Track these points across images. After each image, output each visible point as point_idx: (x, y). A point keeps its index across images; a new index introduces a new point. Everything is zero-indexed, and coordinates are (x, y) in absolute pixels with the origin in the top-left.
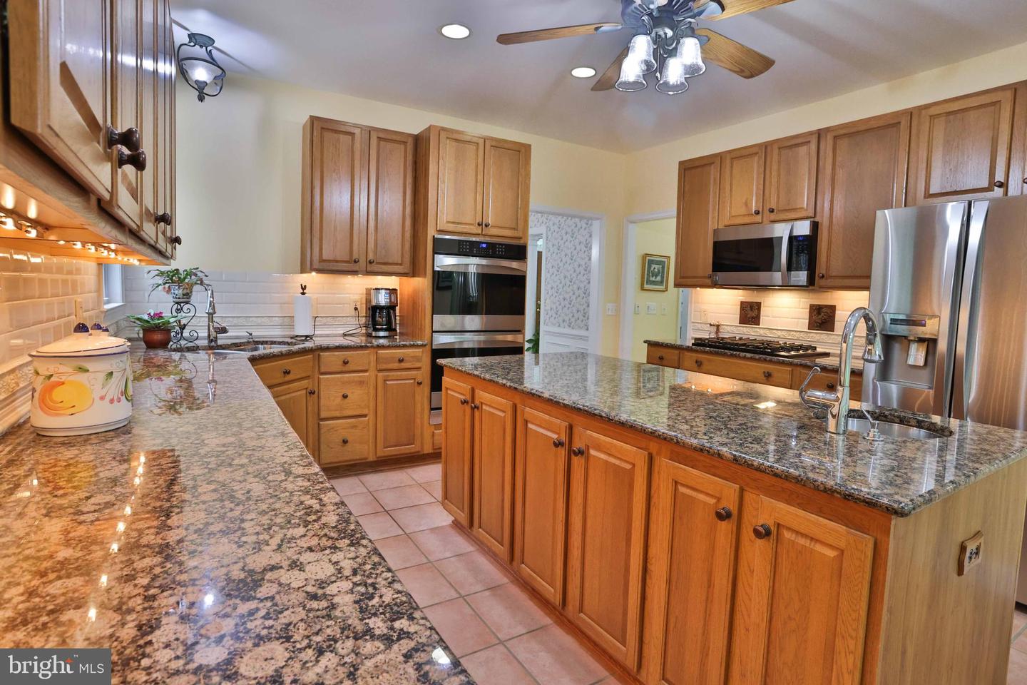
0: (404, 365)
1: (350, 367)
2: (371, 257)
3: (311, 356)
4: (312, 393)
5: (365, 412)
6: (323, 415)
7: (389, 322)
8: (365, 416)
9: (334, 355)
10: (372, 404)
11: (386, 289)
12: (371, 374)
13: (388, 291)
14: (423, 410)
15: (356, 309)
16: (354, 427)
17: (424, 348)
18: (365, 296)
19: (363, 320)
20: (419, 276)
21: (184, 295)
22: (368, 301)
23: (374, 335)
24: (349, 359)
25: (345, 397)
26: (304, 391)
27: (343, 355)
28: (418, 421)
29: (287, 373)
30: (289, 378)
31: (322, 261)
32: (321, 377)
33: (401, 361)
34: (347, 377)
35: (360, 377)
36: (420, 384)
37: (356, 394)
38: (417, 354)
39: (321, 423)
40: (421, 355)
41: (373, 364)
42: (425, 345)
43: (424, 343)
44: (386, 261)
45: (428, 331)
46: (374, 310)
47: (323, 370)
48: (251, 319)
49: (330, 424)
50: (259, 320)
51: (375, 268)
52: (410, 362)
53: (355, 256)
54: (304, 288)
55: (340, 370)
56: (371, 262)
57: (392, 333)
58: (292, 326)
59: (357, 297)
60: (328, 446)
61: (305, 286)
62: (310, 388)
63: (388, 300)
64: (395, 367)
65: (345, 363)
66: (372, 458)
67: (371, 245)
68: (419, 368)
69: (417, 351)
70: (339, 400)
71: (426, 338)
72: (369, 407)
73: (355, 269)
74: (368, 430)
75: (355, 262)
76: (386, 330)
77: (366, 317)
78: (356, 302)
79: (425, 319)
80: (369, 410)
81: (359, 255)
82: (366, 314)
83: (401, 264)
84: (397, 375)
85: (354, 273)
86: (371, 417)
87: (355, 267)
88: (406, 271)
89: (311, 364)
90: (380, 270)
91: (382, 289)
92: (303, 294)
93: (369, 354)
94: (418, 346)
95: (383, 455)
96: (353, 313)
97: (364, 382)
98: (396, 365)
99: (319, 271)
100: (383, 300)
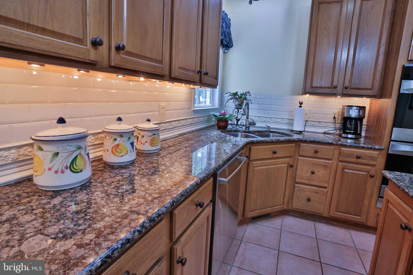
0: (360, 160)
1: (319, 155)
2: (347, 84)
3: (294, 144)
4: (291, 166)
5: (326, 185)
6: (297, 180)
7: (356, 129)
8: (325, 188)
9: (309, 146)
10: (331, 182)
11: (357, 106)
12: (334, 162)
13: (358, 108)
14: (372, 195)
15: (334, 118)
16: (317, 193)
17: (381, 152)
18: (341, 110)
19: (338, 126)
20: (385, 98)
21: (239, 105)
22: (343, 113)
23: (343, 136)
24: (319, 150)
25: (313, 173)
26: (286, 165)
27: (315, 147)
28: (366, 202)
29: (275, 153)
30: (275, 156)
31: (312, 87)
32: (300, 158)
33: (358, 157)
34: (316, 161)
35: (325, 162)
36: (372, 177)
37: (321, 173)
38: (374, 155)
39: (296, 184)
40: (377, 156)
41: (336, 156)
42: (382, 150)
43: (381, 148)
44: (358, 87)
45: (386, 139)
46: (346, 120)
47: (301, 153)
48: (273, 119)
49: (302, 187)
50: (276, 120)
51: (349, 92)
52: (367, 159)
53: (335, 84)
54: (301, 103)
55: (312, 156)
56: (346, 88)
57: (358, 136)
58: (292, 124)
59: (337, 111)
60: (298, 199)
61: (302, 103)
62: (291, 163)
63: (357, 114)
64: (353, 161)
65: (316, 152)
66: (325, 214)
67: (348, 76)
68: (373, 165)
69: (375, 153)
70: (309, 174)
71: (384, 144)
72: (329, 183)
73: (333, 92)
74: (326, 197)
75: (335, 88)
76: (352, 134)
77: (340, 123)
78: (335, 114)
79: (385, 130)
80: (329, 185)
81: (338, 83)
82: (341, 122)
83: (371, 89)
84: (354, 167)
85: (334, 95)
86: (329, 189)
87: (334, 91)
88: (374, 94)
89: (293, 149)
90: (353, 93)
91: (354, 106)
92: (300, 107)
93: (334, 149)
94: (375, 149)
95: (334, 215)
96: (332, 120)
97: (327, 166)
98: (354, 160)
99: (311, 93)
100: (354, 113)
